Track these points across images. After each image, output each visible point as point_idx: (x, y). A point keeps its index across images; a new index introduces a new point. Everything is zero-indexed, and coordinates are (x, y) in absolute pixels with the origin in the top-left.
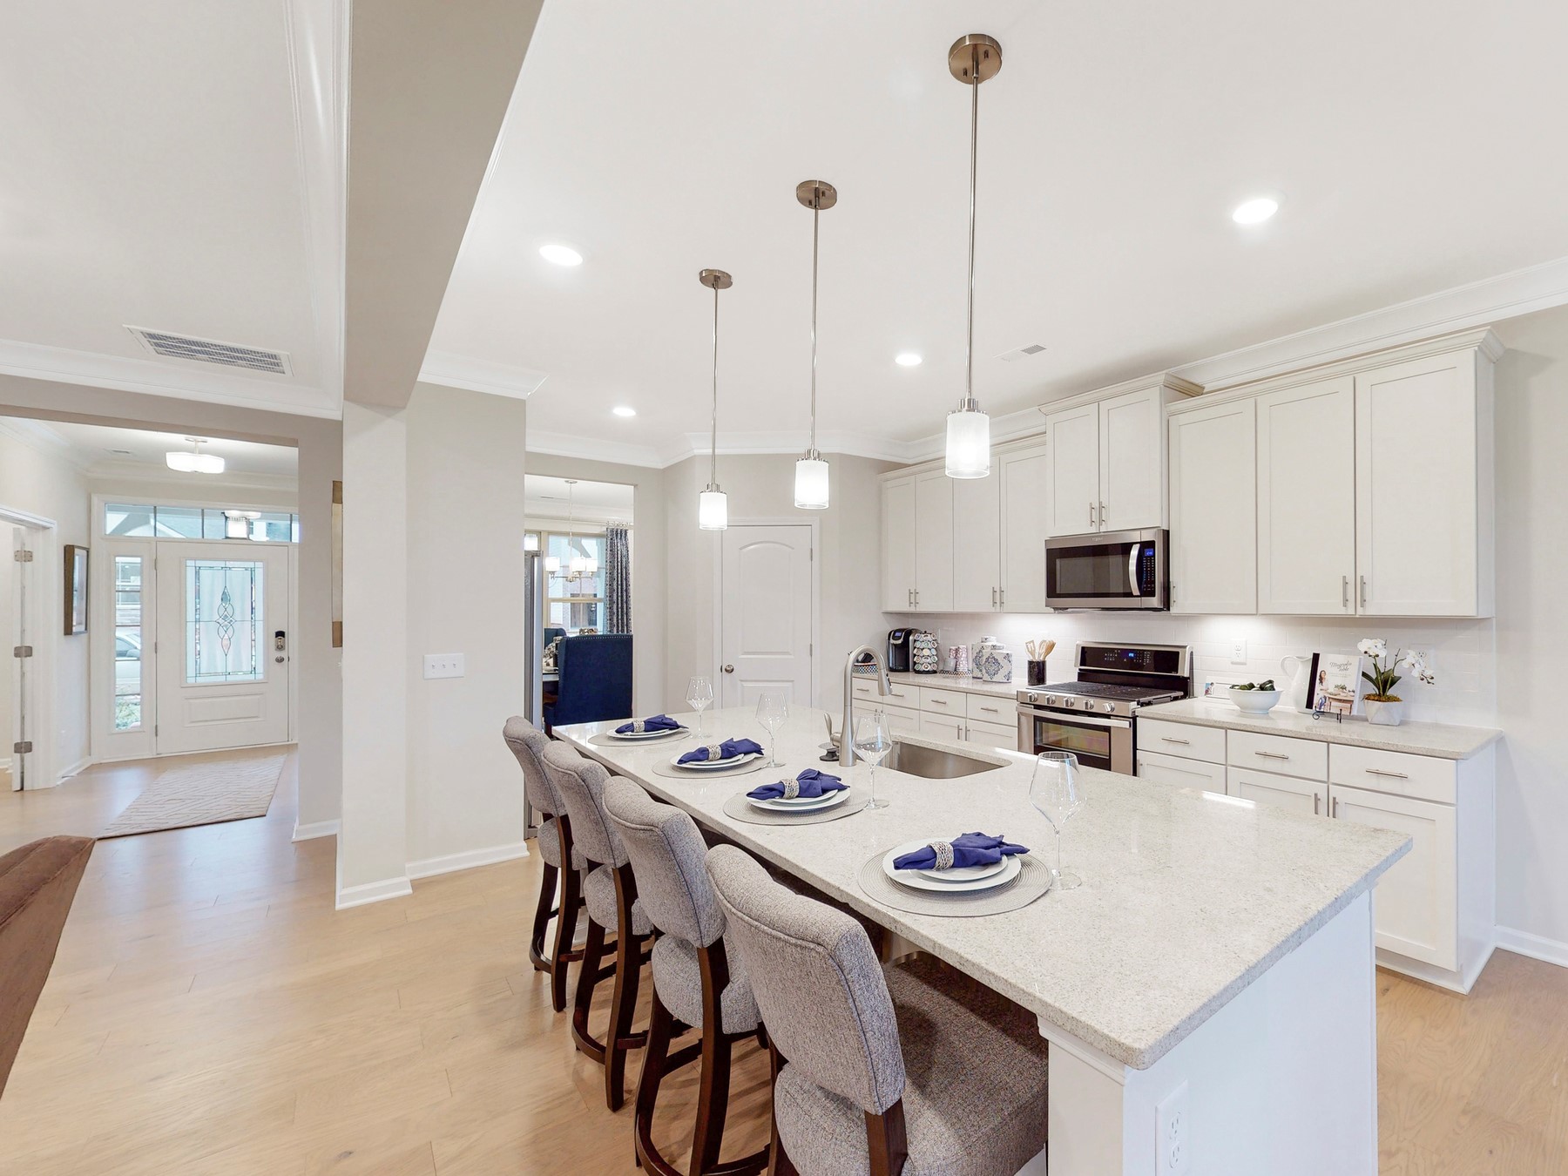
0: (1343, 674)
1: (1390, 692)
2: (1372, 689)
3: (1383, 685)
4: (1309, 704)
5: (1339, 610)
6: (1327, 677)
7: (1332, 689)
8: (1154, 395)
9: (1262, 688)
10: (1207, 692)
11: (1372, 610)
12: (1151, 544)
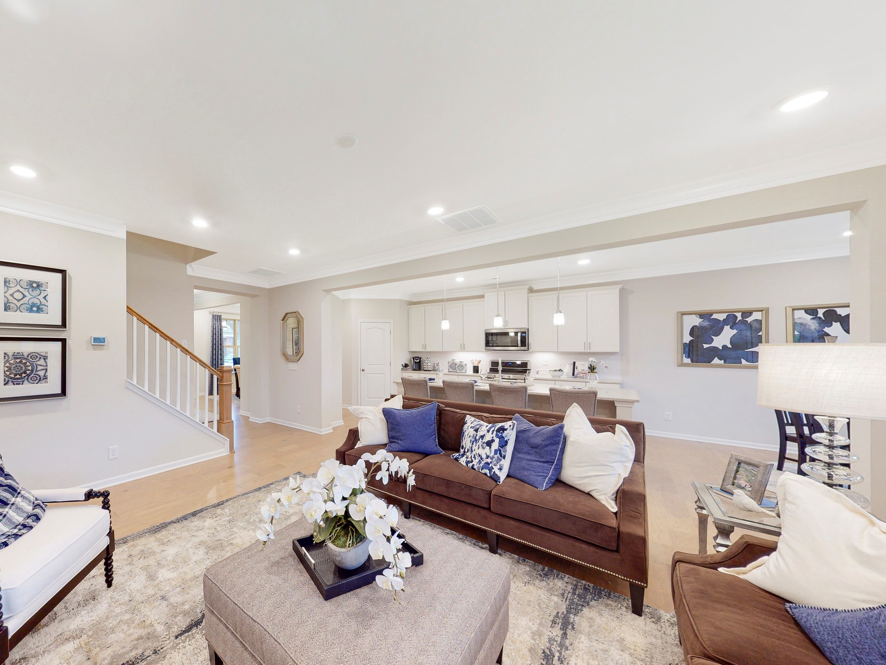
0: (582, 366)
1: (594, 371)
2: (590, 371)
3: (592, 369)
4: (573, 375)
5: (583, 350)
6: (578, 368)
7: (580, 370)
8: (526, 291)
9: (559, 371)
10: (537, 373)
11: (592, 351)
12: (525, 333)
